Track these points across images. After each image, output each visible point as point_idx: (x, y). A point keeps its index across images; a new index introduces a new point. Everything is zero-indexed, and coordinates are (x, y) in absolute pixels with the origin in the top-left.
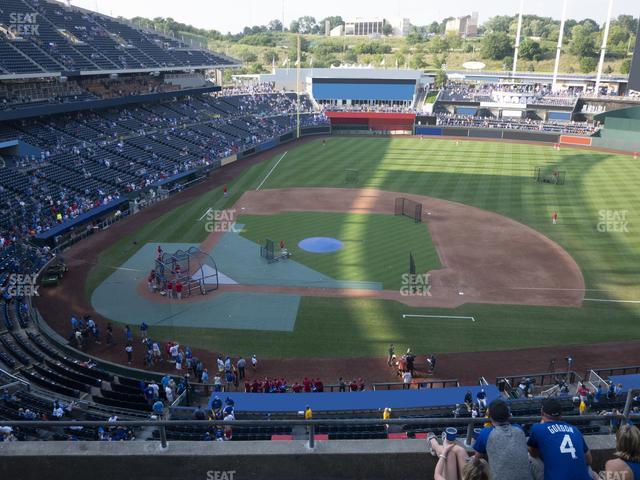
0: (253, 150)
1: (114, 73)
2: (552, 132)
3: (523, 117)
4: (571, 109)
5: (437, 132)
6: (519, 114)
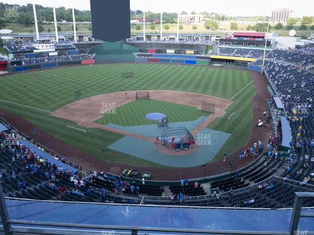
2: (77, 60)
3: (59, 55)
4: (75, 49)
5: (25, 68)
6: (56, 54)
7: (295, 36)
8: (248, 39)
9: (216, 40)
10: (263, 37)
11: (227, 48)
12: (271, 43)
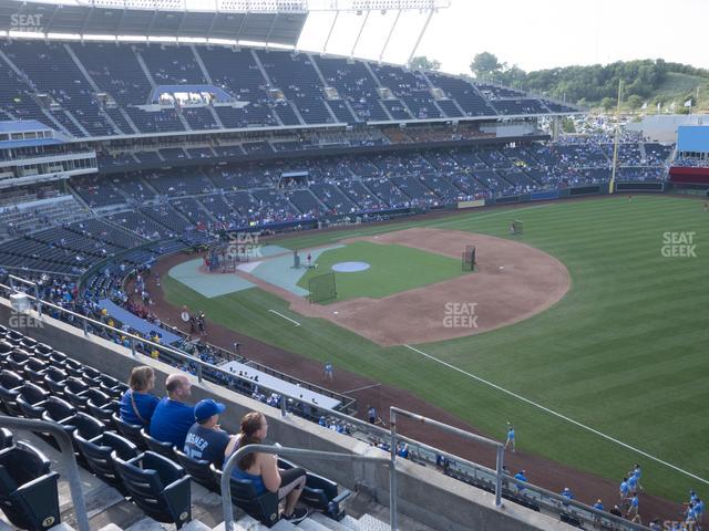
0: (517, 198)
1: (403, 122)
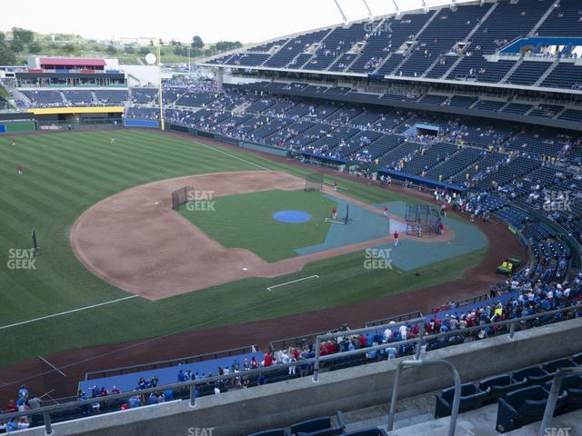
7: (156, 63)
8: (79, 71)
9: (7, 75)
10: (101, 68)
11: (39, 92)
12: (126, 77)
